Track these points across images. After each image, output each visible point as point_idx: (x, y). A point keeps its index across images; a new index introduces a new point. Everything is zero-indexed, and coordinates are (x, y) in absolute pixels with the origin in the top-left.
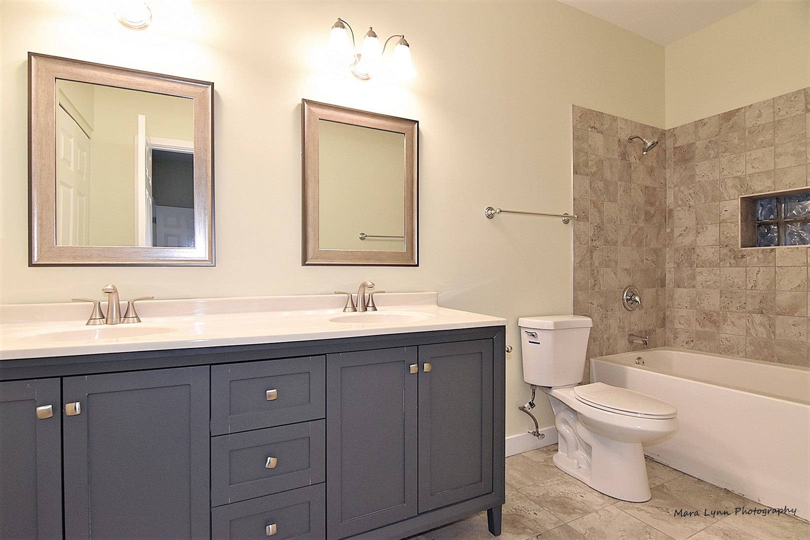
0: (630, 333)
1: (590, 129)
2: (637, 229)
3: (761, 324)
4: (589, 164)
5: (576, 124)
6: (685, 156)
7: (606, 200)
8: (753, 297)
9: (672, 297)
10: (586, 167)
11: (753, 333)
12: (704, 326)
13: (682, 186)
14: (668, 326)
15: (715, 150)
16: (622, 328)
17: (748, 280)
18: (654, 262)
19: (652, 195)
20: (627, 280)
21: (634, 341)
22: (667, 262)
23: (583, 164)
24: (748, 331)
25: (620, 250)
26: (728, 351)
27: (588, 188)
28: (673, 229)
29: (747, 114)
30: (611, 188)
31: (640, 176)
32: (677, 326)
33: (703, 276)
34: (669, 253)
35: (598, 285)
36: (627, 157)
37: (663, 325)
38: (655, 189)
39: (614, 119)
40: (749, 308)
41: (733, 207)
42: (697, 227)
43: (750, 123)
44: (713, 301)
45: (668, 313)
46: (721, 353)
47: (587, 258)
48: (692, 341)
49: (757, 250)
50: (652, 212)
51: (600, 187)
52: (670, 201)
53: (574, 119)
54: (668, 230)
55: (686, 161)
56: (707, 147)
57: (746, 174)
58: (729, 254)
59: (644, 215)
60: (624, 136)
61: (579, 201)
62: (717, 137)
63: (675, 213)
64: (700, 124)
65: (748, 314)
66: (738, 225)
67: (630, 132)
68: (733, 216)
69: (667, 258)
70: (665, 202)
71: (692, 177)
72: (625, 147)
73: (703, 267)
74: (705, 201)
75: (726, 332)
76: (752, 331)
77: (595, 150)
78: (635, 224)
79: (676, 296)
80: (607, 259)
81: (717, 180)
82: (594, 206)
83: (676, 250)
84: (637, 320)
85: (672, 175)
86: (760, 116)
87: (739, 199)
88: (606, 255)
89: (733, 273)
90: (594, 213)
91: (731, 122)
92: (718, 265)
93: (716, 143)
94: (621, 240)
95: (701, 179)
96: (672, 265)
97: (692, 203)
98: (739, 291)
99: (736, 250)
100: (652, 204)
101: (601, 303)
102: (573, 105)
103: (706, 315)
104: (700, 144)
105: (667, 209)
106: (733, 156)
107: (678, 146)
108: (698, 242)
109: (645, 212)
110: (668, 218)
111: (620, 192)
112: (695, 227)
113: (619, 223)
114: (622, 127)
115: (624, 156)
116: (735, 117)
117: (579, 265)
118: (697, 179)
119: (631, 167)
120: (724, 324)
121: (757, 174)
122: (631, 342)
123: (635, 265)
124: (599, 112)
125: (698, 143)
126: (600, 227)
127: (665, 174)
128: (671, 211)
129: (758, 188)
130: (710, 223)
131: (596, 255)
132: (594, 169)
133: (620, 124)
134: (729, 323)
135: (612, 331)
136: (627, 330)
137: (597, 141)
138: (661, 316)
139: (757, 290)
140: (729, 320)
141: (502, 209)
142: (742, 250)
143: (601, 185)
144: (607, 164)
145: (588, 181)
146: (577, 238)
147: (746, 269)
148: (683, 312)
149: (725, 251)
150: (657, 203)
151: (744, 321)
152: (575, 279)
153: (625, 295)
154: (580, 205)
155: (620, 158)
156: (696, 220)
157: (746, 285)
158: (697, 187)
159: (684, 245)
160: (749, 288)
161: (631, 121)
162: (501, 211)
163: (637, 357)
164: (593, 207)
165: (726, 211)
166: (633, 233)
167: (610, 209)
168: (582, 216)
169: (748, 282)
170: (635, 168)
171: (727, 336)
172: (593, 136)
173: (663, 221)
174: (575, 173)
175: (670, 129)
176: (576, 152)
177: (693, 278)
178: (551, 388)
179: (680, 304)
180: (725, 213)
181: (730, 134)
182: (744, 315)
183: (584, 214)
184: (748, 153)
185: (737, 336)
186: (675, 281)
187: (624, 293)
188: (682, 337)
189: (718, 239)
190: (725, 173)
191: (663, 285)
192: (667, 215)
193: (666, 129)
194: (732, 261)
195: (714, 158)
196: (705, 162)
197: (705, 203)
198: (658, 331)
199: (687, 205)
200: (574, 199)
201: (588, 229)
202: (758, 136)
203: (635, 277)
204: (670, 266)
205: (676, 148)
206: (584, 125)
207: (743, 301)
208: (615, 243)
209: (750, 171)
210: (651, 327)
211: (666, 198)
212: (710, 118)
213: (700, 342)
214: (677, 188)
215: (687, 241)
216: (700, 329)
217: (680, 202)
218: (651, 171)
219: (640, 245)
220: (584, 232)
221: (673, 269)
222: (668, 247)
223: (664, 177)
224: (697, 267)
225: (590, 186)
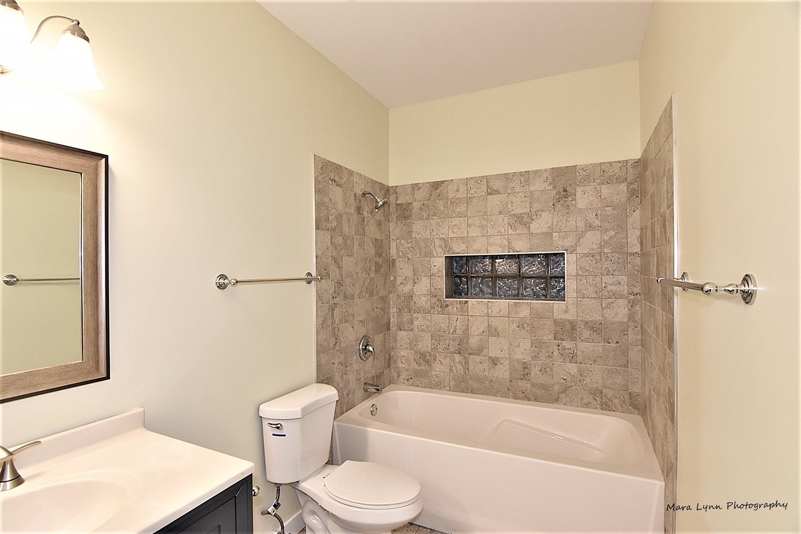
0: (365, 382)
1: (330, 182)
2: (369, 280)
3: (460, 362)
4: (330, 218)
5: (318, 176)
6: (405, 213)
7: (345, 255)
8: (454, 340)
9: (395, 339)
10: (327, 221)
11: (454, 371)
12: (420, 365)
13: (402, 239)
14: (392, 365)
15: (427, 212)
16: (359, 380)
17: (450, 326)
18: (382, 309)
19: (380, 247)
20: (362, 331)
21: (368, 390)
22: (391, 307)
23: (325, 219)
24: (451, 370)
25: (357, 303)
26: (437, 386)
27: (329, 244)
28: (396, 278)
29: (449, 187)
30: (349, 242)
31: (372, 230)
32: (401, 365)
33: (419, 321)
34: (392, 298)
35: (339, 343)
36: (361, 212)
37: (389, 366)
38: (382, 241)
39: (351, 173)
40: (452, 349)
41: (439, 264)
42: (414, 278)
43: (451, 195)
44: (426, 344)
45: (392, 354)
46: (433, 388)
47: (328, 318)
48: (411, 378)
49: (457, 301)
50: (380, 263)
51: (339, 242)
52: (393, 251)
53: (315, 170)
54: (392, 278)
55: (406, 218)
56: (421, 209)
57: (448, 237)
58: (437, 302)
59: (374, 266)
60: (359, 192)
61: (321, 258)
62: (429, 202)
63: (397, 264)
64: (416, 187)
65: (451, 354)
66: (443, 279)
67: (364, 187)
68: (440, 271)
69: (391, 304)
70: (389, 252)
71: (410, 232)
72: (360, 202)
73: (418, 313)
74: (420, 255)
75: (436, 370)
76: (454, 368)
77: (335, 204)
78: (367, 276)
79: (399, 338)
80: (346, 315)
81: (428, 239)
82: (335, 262)
83: (398, 296)
84: (370, 367)
85: (395, 228)
86: (458, 191)
87: (444, 257)
88: (345, 311)
89: (440, 319)
90: (335, 269)
91: (438, 191)
92: (429, 312)
93: (428, 207)
94: (357, 293)
95: (416, 236)
96: (395, 310)
97: (410, 256)
98: (444, 335)
99: (442, 300)
100: (380, 255)
101: (342, 360)
102: (315, 155)
103: (421, 355)
104: (416, 205)
105: (391, 259)
106: (439, 220)
107: (399, 203)
108: (415, 291)
109: (376, 264)
110: (392, 267)
111: (356, 246)
112: (412, 278)
113: (355, 277)
114: (357, 182)
115: (359, 209)
116: (441, 187)
117: (322, 326)
118: (414, 235)
119: (364, 221)
120: (434, 363)
121: (456, 238)
122: (366, 390)
123: (368, 315)
124: (339, 165)
125: (414, 204)
126: (339, 284)
127: (389, 227)
128: (394, 260)
129: (457, 251)
130: (423, 275)
131: (337, 312)
132: (335, 224)
133: (356, 179)
134: (438, 361)
135: (351, 386)
136: (362, 379)
137: (336, 194)
138: (387, 357)
139: (456, 334)
140: (438, 359)
141: (238, 279)
142: (446, 301)
143: (340, 240)
144: (345, 218)
145: (329, 237)
146: (319, 298)
147: (449, 317)
148: (404, 353)
149: (434, 300)
150: (384, 254)
151: (448, 359)
152: (318, 342)
153: (361, 345)
154: (322, 262)
155: (356, 213)
156: (413, 271)
157: (449, 330)
158: (414, 243)
159: (404, 293)
160: (451, 332)
161: (364, 176)
162: (237, 282)
163: (371, 406)
164: (333, 263)
165: (435, 266)
166: (366, 284)
167: (348, 263)
168: (324, 274)
169: (450, 328)
170: (368, 222)
171: (437, 373)
172: (333, 189)
173: (388, 269)
174: (317, 228)
175: (393, 187)
176: (319, 205)
177: (411, 322)
178: (298, 482)
179: (401, 346)
180: (435, 268)
181: (438, 201)
182: (448, 355)
183: (325, 272)
184: (450, 219)
185: (444, 373)
186: (397, 325)
187: (360, 344)
188: (404, 376)
189: (429, 290)
190: (434, 233)
191: (388, 329)
192: (391, 264)
193: (390, 186)
194: (440, 310)
195: (426, 219)
196: (419, 221)
197: (420, 257)
198: (386, 371)
199: (406, 258)
200: (316, 257)
201: (328, 286)
202: (457, 207)
203: (368, 327)
204: (393, 310)
205: (397, 204)
206: (325, 177)
207: (447, 344)
208: (352, 297)
209: (451, 235)
210: (380, 370)
211: (390, 249)
212: (423, 184)
213: (417, 379)
214: (398, 241)
215: (407, 289)
216: (418, 368)
217: (401, 254)
218: (379, 224)
219: (371, 295)
220: (326, 290)
221: (396, 314)
222: (392, 293)
223: (388, 230)
224: (414, 313)
225: (331, 242)
